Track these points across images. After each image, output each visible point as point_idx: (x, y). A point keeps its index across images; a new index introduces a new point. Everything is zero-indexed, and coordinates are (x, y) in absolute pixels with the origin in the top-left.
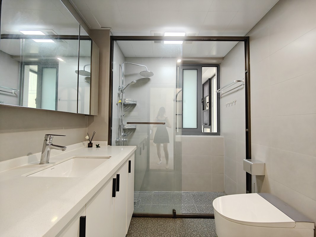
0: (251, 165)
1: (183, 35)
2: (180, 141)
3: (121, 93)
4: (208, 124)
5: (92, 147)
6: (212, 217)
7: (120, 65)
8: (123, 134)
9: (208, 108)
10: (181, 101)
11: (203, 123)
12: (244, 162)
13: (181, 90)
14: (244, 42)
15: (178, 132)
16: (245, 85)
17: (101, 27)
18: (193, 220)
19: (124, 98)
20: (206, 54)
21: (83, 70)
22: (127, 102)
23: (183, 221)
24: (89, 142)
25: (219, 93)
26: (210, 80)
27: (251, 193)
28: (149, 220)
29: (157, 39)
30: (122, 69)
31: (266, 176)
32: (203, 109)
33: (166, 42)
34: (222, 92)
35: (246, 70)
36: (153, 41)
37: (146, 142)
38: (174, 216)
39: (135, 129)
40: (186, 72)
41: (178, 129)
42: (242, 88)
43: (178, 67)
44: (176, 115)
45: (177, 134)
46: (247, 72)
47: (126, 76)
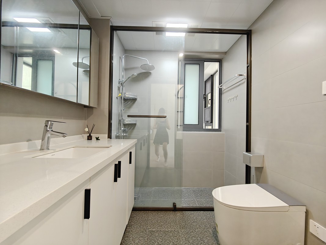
0: (250, 157)
1: (185, 26)
2: (181, 139)
3: (121, 86)
4: (210, 122)
5: (91, 139)
6: (212, 209)
7: (120, 57)
8: (123, 129)
9: (209, 105)
10: (183, 97)
11: (204, 121)
12: (244, 154)
13: (183, 87)
14: (246, 35)
15: (179, 128)
16: (246, 79)
17: (100, 16)
18: (193, 212)
19: (124, 92)
20: (208, 48)
21: (81, 62)
22: (127, 96)
23: (183, 213)
24: (88, 135)
25: (221, 89)
26: (212, 76)
27: (250, 183)
28: (150, 213)
29: (158, 30)
30: (122, 62)
31: (264, 168)
32: (205, 107)
33: (168, 34)
34: (224, 87)
35: (247, 64)
36: (155, 33)
37: (146, 139)
38: (175, 209)
39: (135, 124)
40: (188, 67)
41: (179, 126)
42: (244, 82)
43: (180, 62)
44: (178, 112)
45: (178, 130)
46: (249, 66)
47: (126, 69)
